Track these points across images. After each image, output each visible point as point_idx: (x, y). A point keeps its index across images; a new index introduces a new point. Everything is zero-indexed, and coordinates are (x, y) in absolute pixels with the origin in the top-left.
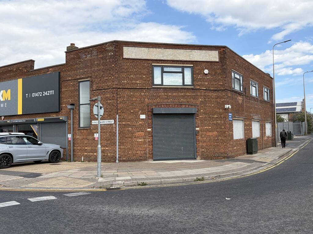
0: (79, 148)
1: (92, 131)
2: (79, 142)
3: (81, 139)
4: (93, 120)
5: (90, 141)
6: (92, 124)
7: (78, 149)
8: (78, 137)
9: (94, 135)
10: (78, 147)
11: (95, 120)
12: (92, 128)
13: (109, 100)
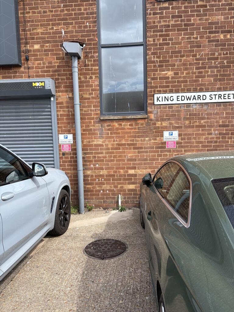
0: (104, 172)
1: (155, 124)
2: (105, 157)
3: (110, 146)
4: (159, 92)
5: (147, 152)
6: (156, 103)
7: (102, 176)
8: (100, 143)
9: (162, 136)
10: (102, 169)
11: (165, 92)
12: (152, 116)
13: (222, 32)
